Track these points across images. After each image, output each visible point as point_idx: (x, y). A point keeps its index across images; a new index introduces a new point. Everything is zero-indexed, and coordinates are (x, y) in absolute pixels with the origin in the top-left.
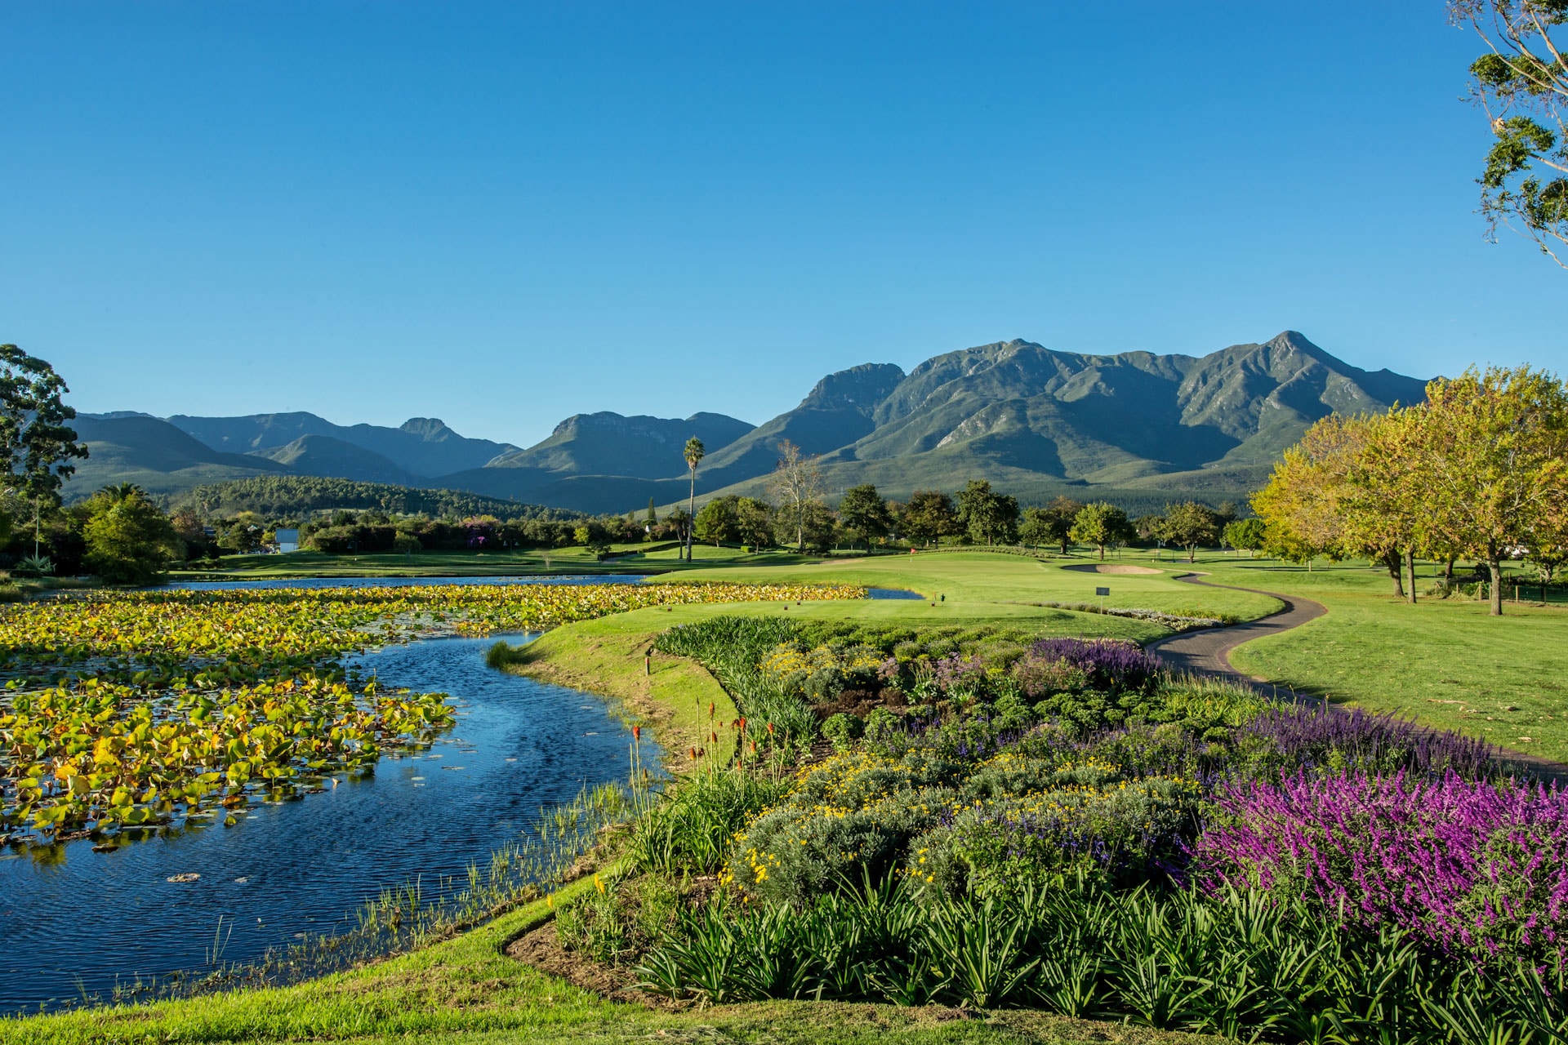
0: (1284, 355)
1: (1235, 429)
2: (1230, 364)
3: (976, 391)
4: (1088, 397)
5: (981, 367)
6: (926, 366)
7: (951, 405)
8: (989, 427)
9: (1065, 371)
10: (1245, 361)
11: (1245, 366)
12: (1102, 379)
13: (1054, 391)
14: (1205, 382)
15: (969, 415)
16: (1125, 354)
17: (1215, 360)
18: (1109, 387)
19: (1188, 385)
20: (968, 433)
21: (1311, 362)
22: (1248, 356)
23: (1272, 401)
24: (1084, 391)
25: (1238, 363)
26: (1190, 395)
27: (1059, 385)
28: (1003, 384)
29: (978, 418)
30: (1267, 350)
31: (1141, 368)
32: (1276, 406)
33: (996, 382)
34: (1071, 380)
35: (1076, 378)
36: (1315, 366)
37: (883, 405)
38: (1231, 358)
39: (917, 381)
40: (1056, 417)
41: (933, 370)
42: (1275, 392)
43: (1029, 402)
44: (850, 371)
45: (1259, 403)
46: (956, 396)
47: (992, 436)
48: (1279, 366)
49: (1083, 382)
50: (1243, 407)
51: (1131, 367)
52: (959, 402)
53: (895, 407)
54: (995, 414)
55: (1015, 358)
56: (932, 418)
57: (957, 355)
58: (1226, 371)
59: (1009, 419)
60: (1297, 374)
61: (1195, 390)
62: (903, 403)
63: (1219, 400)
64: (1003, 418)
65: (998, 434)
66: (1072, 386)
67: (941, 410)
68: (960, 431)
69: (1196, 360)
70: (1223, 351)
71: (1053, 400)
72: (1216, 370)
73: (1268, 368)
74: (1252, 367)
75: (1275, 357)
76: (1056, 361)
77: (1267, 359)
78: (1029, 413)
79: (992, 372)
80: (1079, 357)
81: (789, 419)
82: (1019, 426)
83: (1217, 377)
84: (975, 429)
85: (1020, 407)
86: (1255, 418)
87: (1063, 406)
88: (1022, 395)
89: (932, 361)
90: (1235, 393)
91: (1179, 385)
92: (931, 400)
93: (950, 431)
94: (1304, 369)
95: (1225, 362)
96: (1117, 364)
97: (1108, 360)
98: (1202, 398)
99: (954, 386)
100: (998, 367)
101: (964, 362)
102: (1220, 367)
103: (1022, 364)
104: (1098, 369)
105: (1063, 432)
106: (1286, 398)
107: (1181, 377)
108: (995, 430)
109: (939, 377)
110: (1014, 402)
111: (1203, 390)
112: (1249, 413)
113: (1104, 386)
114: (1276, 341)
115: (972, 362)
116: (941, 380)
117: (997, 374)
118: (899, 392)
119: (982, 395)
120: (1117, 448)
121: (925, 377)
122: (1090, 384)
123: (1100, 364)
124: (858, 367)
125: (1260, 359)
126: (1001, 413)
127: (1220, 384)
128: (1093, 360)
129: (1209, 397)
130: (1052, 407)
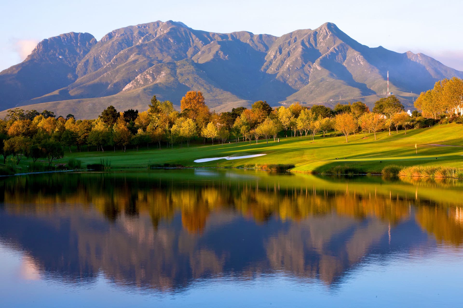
0: (325, 37)
1: (296, 81)
2: (295, 41)
3: (144, 55)
4: (213, 60)
5: (147, 39)
6: (110, 36)
7: (130, 64)
8: (154, 79)
9: (198, 42)
10: (303, 41)
11: (303, 43)
12: (221, 49)
13: (193, 55)
14: (281, 53)
15: (141, 71)
16: (235, 33)
17: (286, 39)
18: (225, 54)
19: (271, 54)
20: (142, 82)
21: (339, 42)
22: (305, 37)
23: (316, 66)
24: (209, 57)
25: (299, 41)
26: (272, 60)
27: (195, 52)
28: (161, 51)
29: (148, 73)
30: (315, 33)
31: (245, 42)
32: (319, 68)
33: (157, 49)
34: (203, 49)
35: (204, 48)
36: (341, 45)
37: (84, 60)
38: (296, 38)
39: (105, 45)
40: (193, 73)
41: (115, 38)
42: (319, 59)
43: (178, 64)
44: (59, 37)
45: (310, 66)
46: (132, 58)
47: (157, 84)
48: (322, 44)
49: (210, 50)
50: (301, 68)
51: (238, 41)
52: (135, 62)
53: (91, 62)
54: (158, 71)
55: (168, 34)
56: (117, 71)
57: (130, 29)
58: (293, 46)
59: (167, 74)
60: (331, 49)
61: (275, 57)
62: (96, 60)
63: (288, 64)
64: (163, 74)
65: (160, 83)
66: (203, 52)
67: (123, 67)
68: (136, 81)
69: (276, 38)
70: (291, 33)
71: (193, 63)
72: (287, 45)
73: (316, 45)
74: (307, 44)
75: (320, 39)
76: (194, 36)
77: (315, 40)
78: (178, 71)
79: (154, 43)
80: (208, 33)
81: (19, 69)
82: (172, 79)
83: (287, 50)
84: (146, 80)
85: (173, 67)
86: (307, 75)
87: (198, 66)
88: (173, 57)
89: (115, 32)
90: (297, 59)
91: (266, 54)
92: (116, 59)
93: (130, 81)
94: (335, 46)
95: (292, 40)
96: (230, 39)
97: (224, 36)
98: (279, 62)
99: (131, 51)
100: (158, 39)
101: (136, 34)
102: (289, 43)
103: (173, 38)
104: (219, 43)
105: (198, 83)
106: (325, 64)
107: (267, 49)
108: (158, 81)
109: (120, 43)
110: (169, 63)
111: (279, 57)
112: (304, 72)
113: (222, 54)
114: (321, 28)
115: (141, 34)
116: (120, 46)
117: (157, 43)
118: (93, 53)
119: (148, 57)
120: (229, 93)
121: (110, 43)
122: (214, 52)
123: (220, 39)
124: (65, 35)
125: (312, 39)
126: (161, 71)
127: (289, 54)
128: (216, 36)
129: (283, 62)
130: (192, 68)
